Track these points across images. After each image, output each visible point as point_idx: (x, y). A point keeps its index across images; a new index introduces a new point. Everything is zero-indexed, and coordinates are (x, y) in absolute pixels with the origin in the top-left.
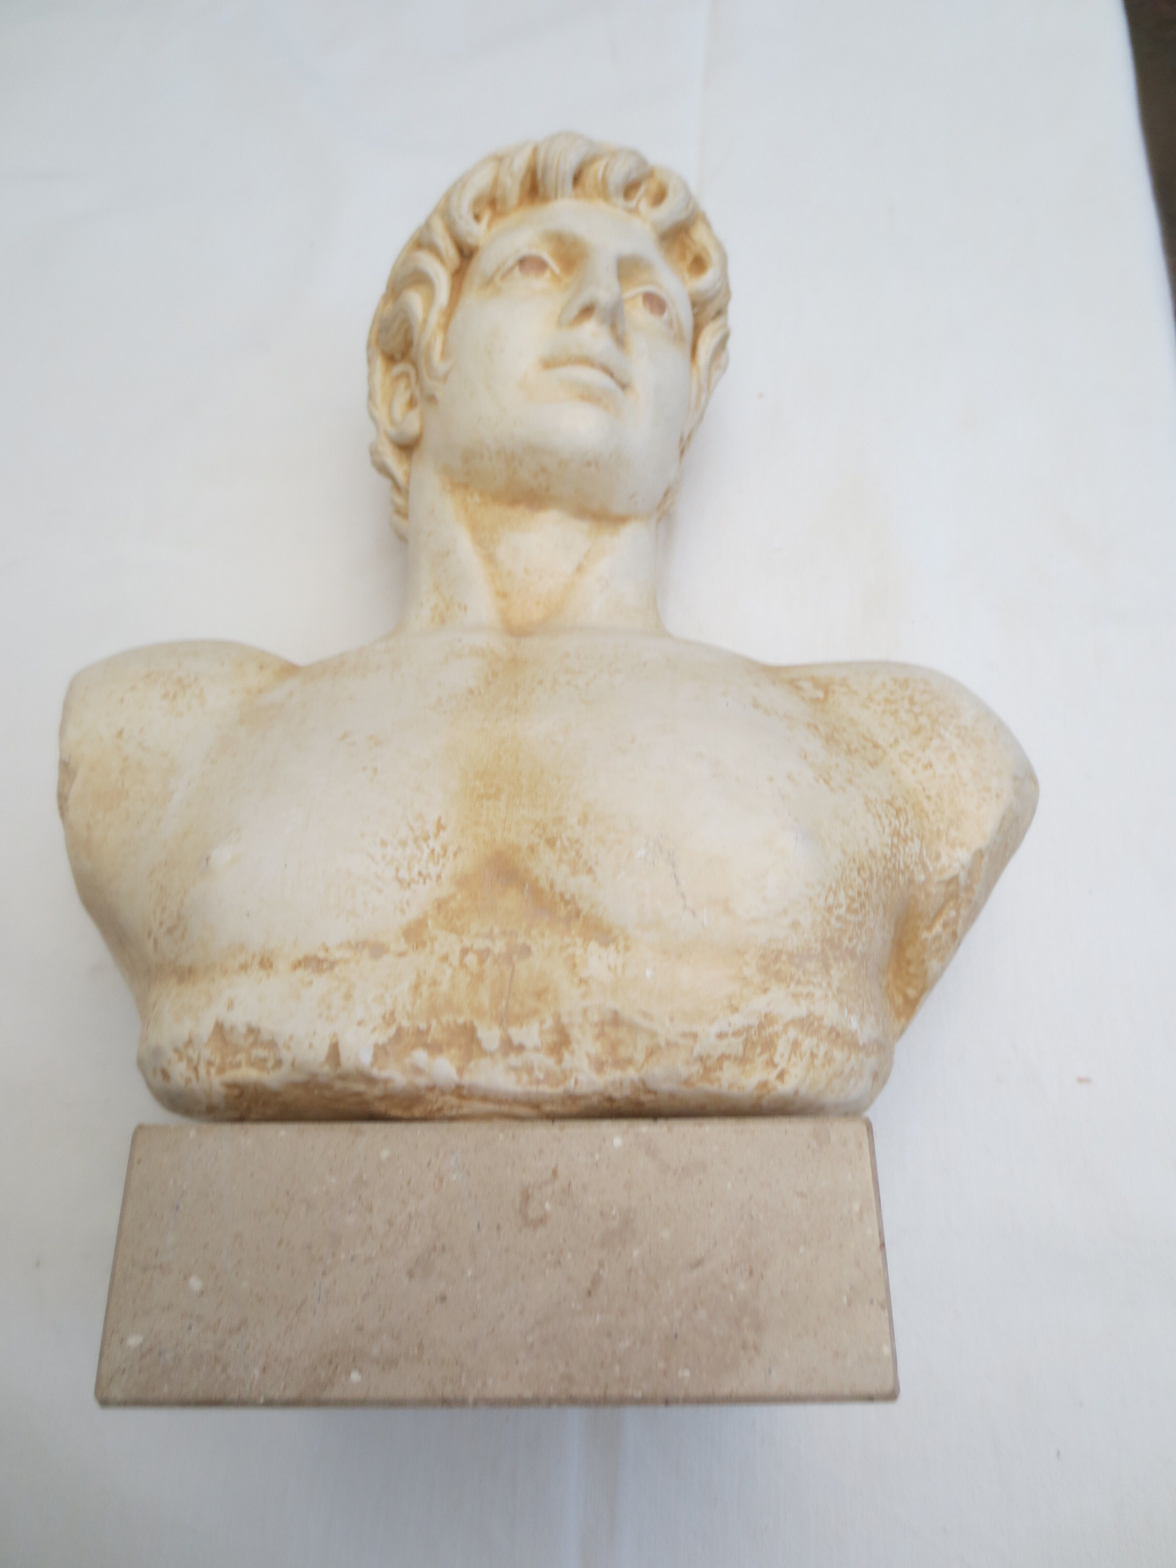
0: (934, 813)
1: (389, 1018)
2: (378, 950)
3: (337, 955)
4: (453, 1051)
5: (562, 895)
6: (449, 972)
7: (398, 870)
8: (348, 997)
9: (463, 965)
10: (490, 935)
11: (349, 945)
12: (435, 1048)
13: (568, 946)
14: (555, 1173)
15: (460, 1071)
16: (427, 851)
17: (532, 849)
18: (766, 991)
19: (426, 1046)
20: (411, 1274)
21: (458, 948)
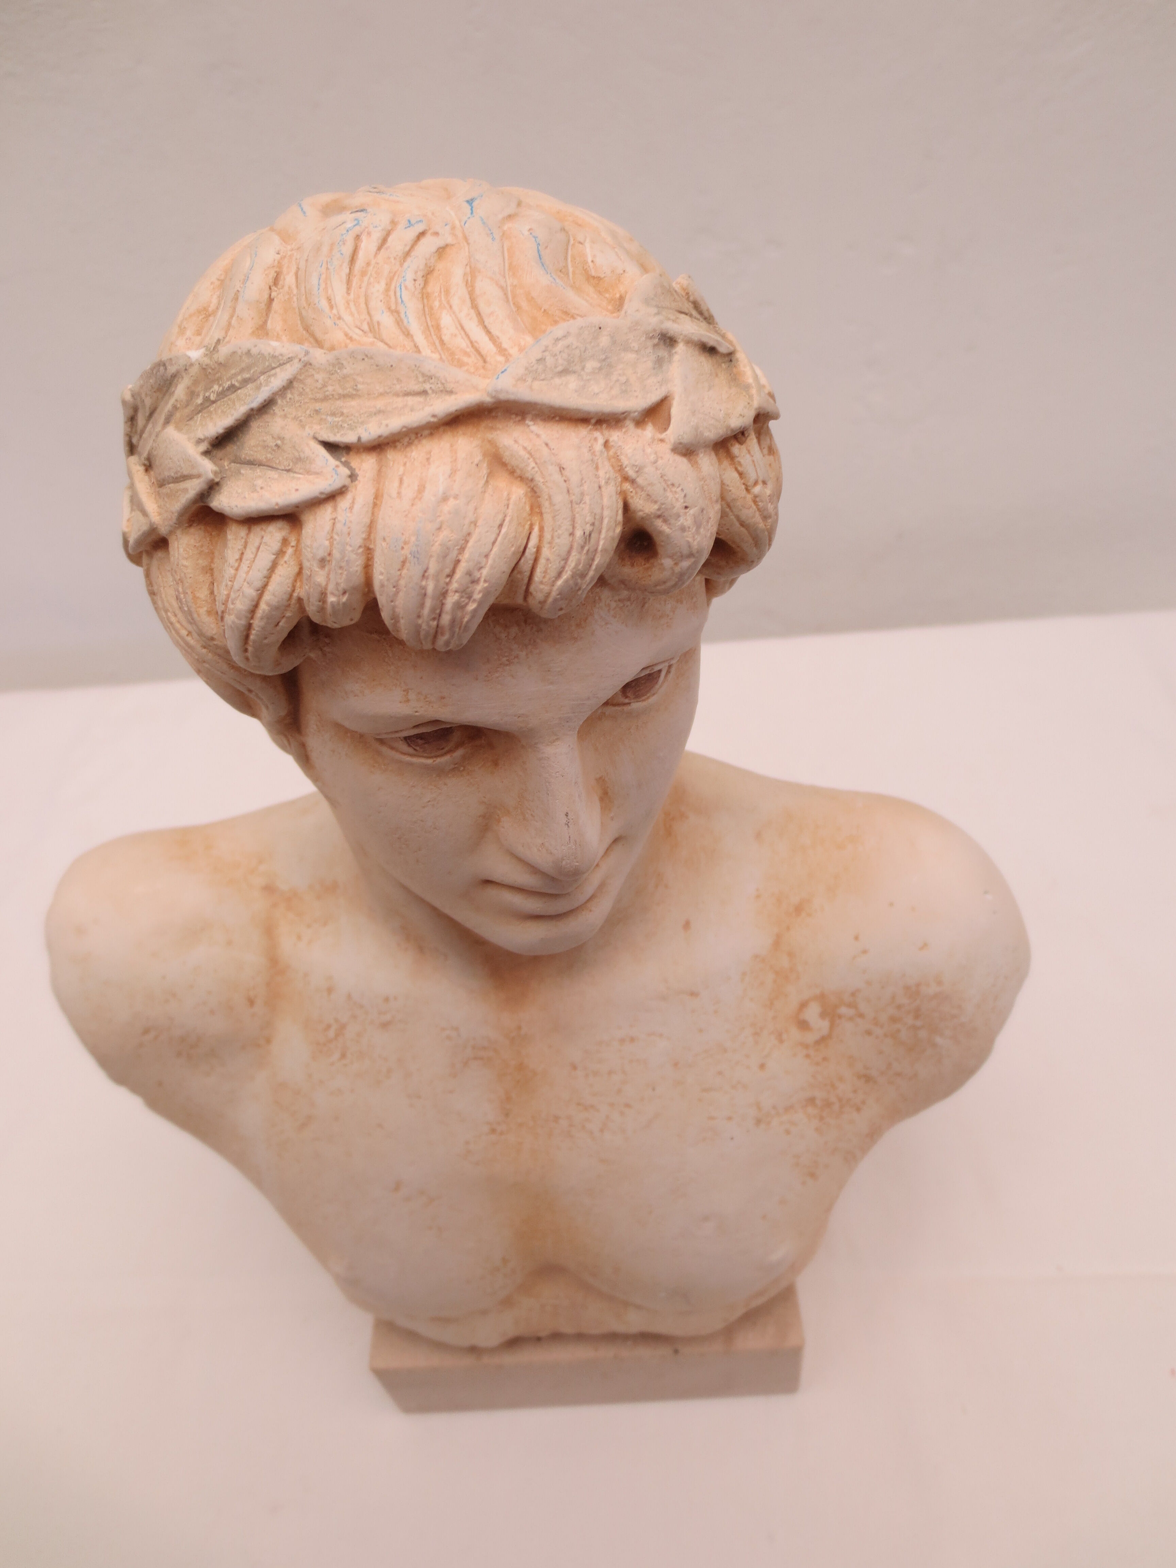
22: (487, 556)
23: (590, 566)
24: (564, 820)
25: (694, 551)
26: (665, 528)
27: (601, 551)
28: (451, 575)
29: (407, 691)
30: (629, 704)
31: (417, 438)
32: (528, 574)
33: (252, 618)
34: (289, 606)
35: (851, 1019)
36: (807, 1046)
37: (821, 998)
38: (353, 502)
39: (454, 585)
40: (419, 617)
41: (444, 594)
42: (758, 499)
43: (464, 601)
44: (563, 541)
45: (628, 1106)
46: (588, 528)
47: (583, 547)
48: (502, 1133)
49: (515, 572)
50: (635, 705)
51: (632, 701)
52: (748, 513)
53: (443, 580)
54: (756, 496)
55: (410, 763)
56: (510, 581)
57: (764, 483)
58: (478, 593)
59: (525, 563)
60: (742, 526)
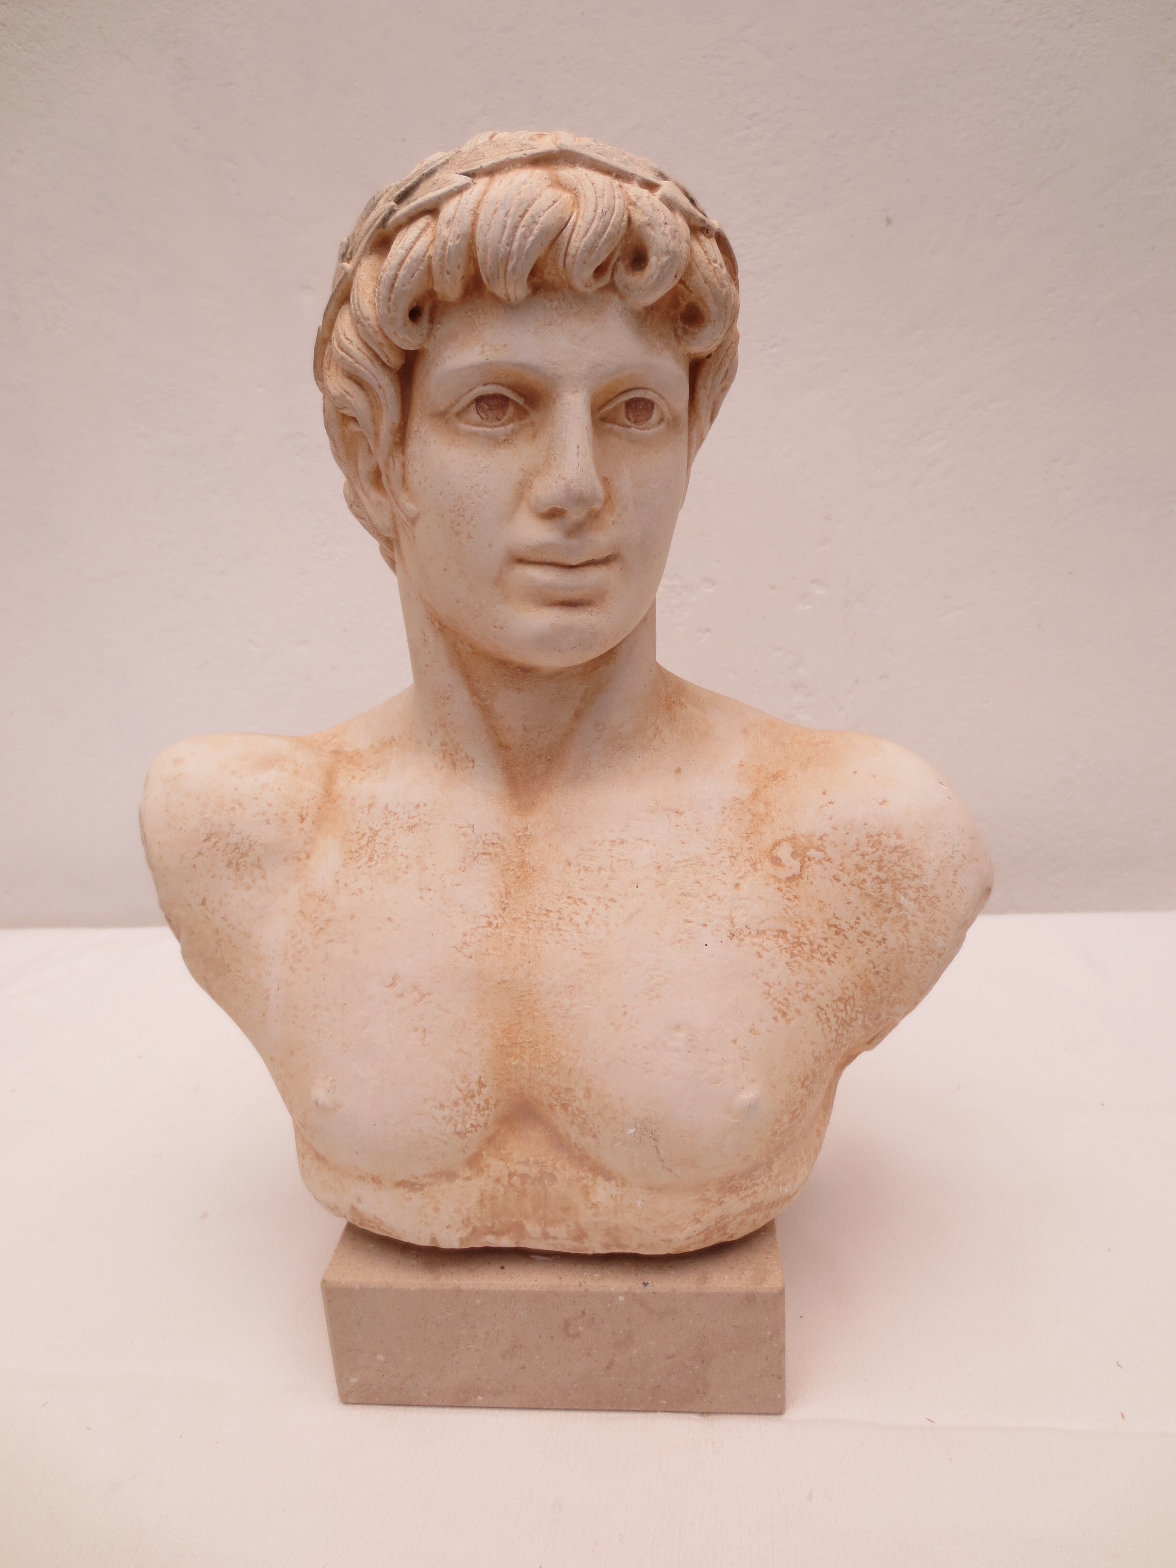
0: (880, 985)
1: (467, 1222)
2: (451, 1176)
3: (425, 1181)
4: (511, 1234)
5: (576, 1145)
6: (502, 1190)
7: (455, 1126)
8: (437, 1210)
9: (511, 1185)
10: (527, 1163)
11: (431, 1175)
12: (498, 1234)
13: (583, 1178)
14: (583, 1313)
16: (475, 1107)
17: (551, 1107)
18: (721, 1203)
19: (493, 1233)
20: (503, 1357)
21: (506, 1173)
22: (544, 211)
23: (605, 232)
24: (575, 450)
25: (670, 251)
26: (652, 233)
27: (612, 225)
28: (522, 217)
29: (483, 346)
30: (630, 427)
31: (513, 168)
32: (567, 239)
33: (399, 270)
34: (422, 261)
35: (819, 862)
36: (780, 881)
37: (793, 839)
38: (472, 192)
39: (523, 222)
40: (499, 242)
41: (516, 227)
42: (716, 270)
43: (527, 233)
44: (590, 214)
45: (612, 900)
46: (605, 210)
47: (601, 218)
48: (497, 927)
49: (560, 237)
50: (635, 430)
51: (633, 425)
52: (709, 273)
53: (517, 218)
54: (715, 268)
55: (476, 434)
56: (556, 242)
57: (721, 266)
58: (536, 230)
59: (566, 232)
60: (706, 282)
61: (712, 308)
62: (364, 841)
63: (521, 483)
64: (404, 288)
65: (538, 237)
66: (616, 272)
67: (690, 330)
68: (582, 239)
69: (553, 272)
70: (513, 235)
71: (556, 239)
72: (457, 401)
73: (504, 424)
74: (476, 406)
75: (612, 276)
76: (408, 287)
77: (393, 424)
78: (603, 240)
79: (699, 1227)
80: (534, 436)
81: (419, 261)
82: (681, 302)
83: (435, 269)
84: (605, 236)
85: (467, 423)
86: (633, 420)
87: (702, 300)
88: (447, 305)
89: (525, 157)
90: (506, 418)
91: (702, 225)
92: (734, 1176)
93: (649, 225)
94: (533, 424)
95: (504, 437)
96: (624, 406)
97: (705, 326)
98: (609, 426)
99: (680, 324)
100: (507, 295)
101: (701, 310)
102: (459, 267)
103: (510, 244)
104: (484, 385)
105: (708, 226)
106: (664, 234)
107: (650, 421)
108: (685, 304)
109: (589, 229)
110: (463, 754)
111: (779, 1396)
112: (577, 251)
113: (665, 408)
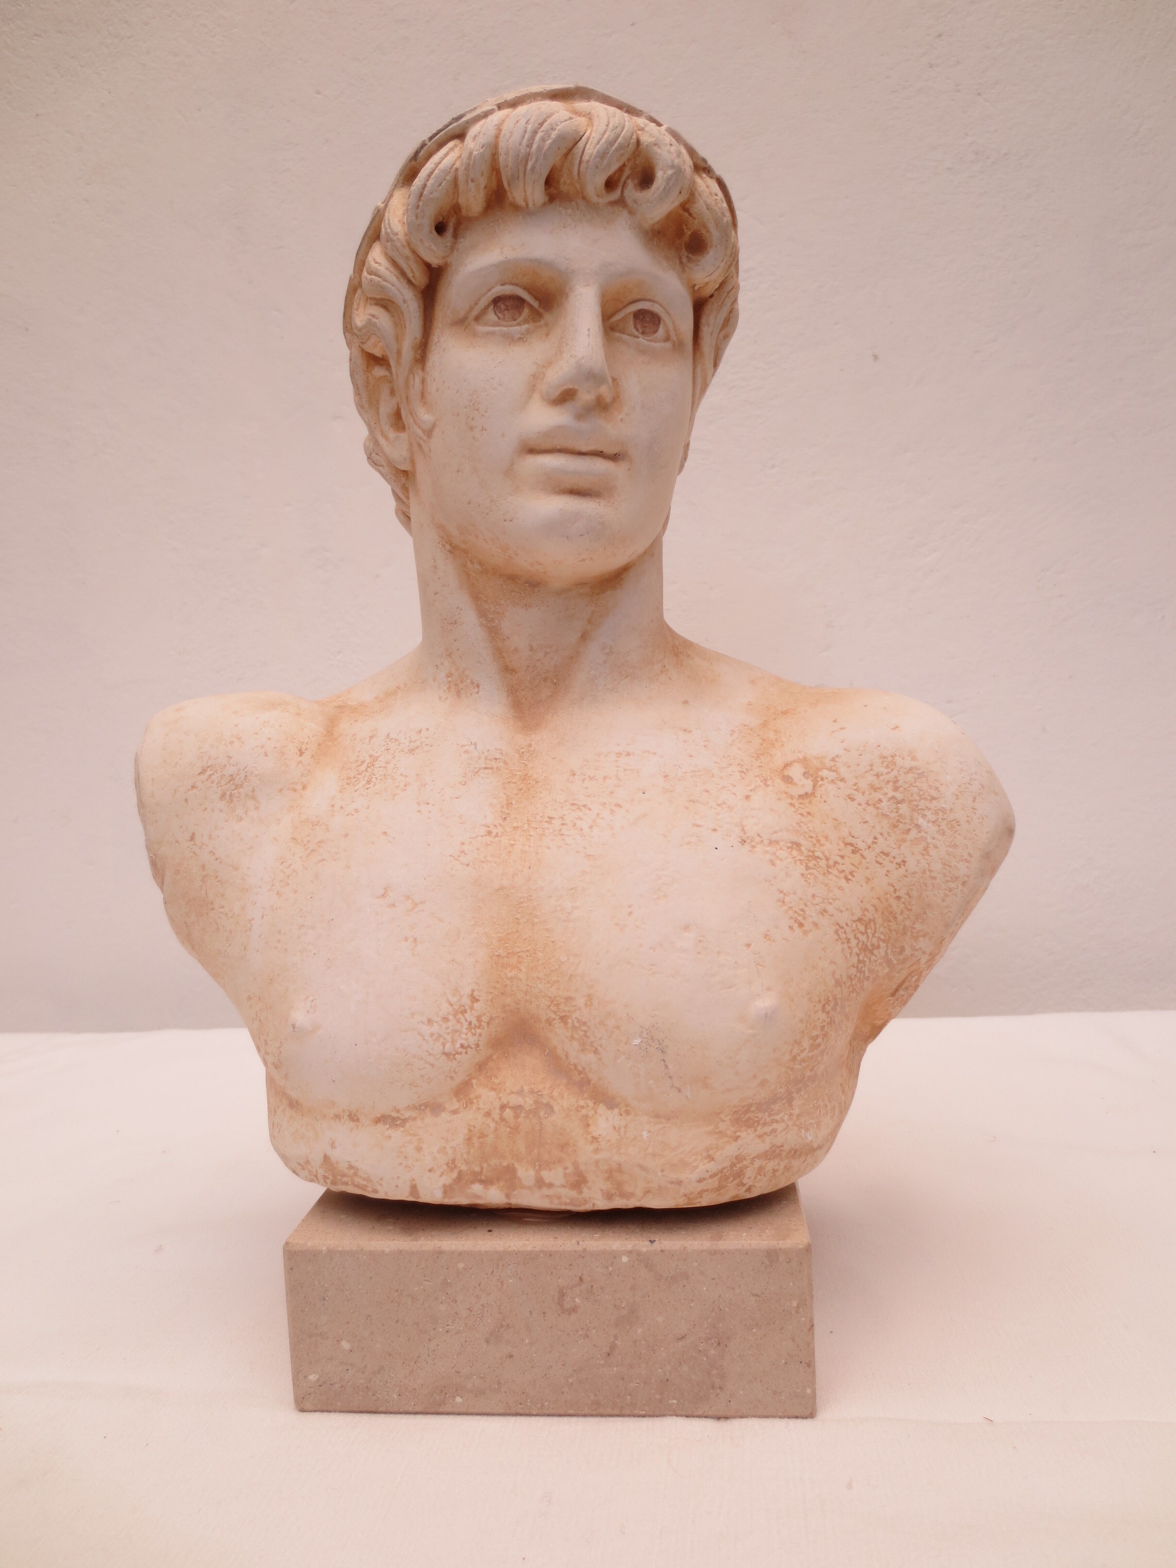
0: (902, 913)
1: (452, 1165)
2: (435, 1108)
3: (407, 1114)
4: (502, 1183)
5: (575, 1066)
6: (492, 1125)
7: (444, 1045)
8: (419, 1149)
9: (503, 1119)
10: (520, 1092)
11: (414, 1107)
12: (487, 1182)
13: (583, 1107)
14: (581, 1279)
15: (508, 1196)
16: (466, 1025)
17: (549, 1022)
18: (736, 1139)
19: (481, 1182)
20: (487, 1341)
21: (497, 1104)
22: (561, 122)
23: (616, 141)
24: (586, 332)
25: (675, 166)
26: (659, 151)
27: (622, 137)
28: (541, 124)
29: (502, 249)
30: (638, 337)
31: (534, 100)
32: (582, 149)
33: (428, 180)
34: (449, 172)
35: (833, 781)
36: (792, 797)
37: (804, 761)
39: (542, 128)
41: (535, 132)
43: (546, 137)
44: (603, 127)
45: (618, 806)
46: (616, 125)
47: (613, 130)
48: (497, 836)
49: (576, 147)
50: (642, 340)
51: (640, 335)
52: (711, 201)
53: (536, 125)
54: (716, 200)
55: (493, 333)
56: (572, 152)
57: (722, 201)
58: (554, 135)
59: (581, 144)
60: (708, 209)
61: (714, 235)
62: (363, 767)
63: (534, 376)
64: (431, 196)
65: (554, 141)
66: (626, 189)
67: (694, 258)
68: (595, 146)
69: (568, 182)
70: (532, 138)
71: (570, 150)
72: (476, 304)
73: (519, 324)
74: (494, 307)
75: (622, 192)
76: (436, 195)
77: (416, 338)
78: (614, 148)
79: (712, 1167)
80: (547, 335)
81: (446, 172)
82: (686, 231)
83: (461, 178)
84: (616, 145)
85: (485, 324)
86: (641, 330)
87: (704, 226)
88: (470, 219)
89: (545, 92)
90: (521, 319)
91: (704, 165)
92: (751, 1105)
93: (656, 145)
94: (546, 325)
95: (519, 335)
96: (632, 316)
97: (708, 252)
98: (618, 335)
99: (684, 253)
100: (526, 200)
101: (703, 238)
102: (482, 175)
103: (529, 146)
104: (502, 285)
105: (709, 167)
106: (669, 152)
107: (657, 334)
108: (689, 233)
109: (601, 139)
110: (469, 681)
111: (809, 1391)
112: (591, 156)
113: (671, 327)
